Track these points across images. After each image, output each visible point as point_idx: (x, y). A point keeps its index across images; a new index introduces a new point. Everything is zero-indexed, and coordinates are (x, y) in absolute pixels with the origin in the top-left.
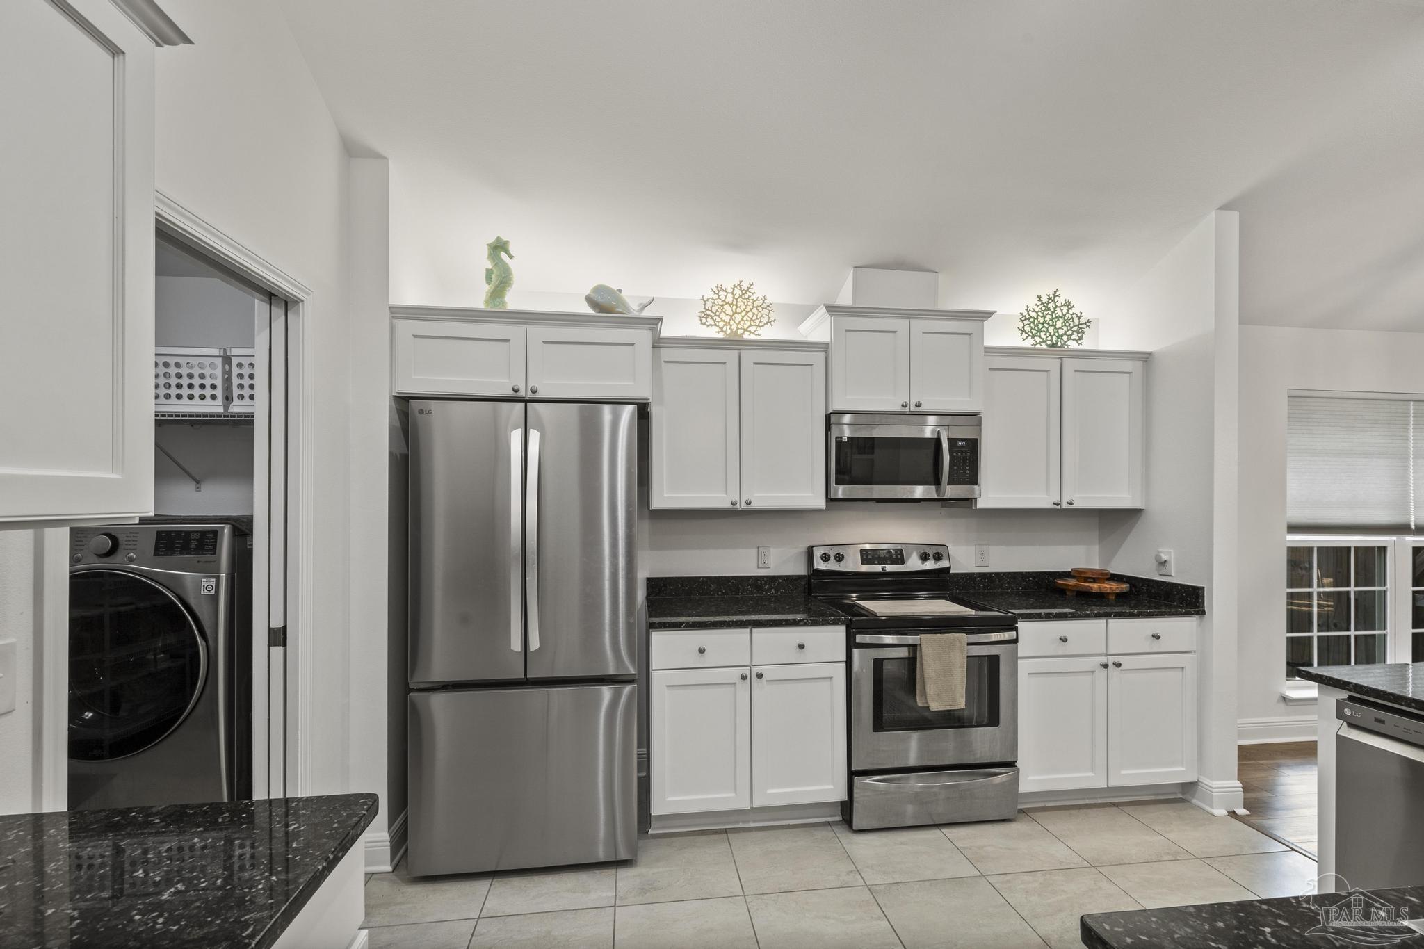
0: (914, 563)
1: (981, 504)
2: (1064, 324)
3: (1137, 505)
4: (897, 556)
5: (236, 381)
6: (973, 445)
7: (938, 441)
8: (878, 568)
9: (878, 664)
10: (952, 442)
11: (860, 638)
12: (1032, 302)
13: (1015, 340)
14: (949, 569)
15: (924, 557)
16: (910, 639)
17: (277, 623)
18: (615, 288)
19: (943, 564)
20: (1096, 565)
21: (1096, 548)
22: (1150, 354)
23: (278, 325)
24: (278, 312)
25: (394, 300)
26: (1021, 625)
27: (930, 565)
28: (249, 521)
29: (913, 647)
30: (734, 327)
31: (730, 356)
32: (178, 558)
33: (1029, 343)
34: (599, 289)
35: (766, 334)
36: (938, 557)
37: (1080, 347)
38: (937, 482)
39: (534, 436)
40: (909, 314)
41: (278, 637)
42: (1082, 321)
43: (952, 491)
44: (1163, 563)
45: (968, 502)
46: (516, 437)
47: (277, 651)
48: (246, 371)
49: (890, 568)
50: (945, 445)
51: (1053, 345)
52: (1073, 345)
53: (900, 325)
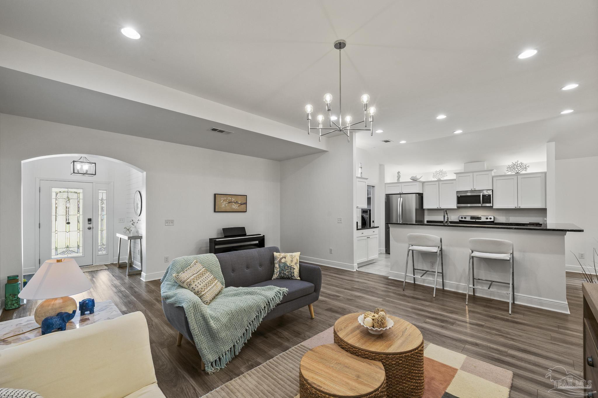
1: (494, 208)
2: (521, 167)
3: (544, 207)
4: (480, 218)
5: (369, 193)
6: (490, 196)
7: (479, 195)
8: (474, 220)
10: (483, 195)
12: (511, 164)
13: (505, 173)
14: (493, 221)
15: (487, 218)
17: (373, 220)
18: (415, 176)
22: (546, 172)
23: (373, 189)
24: (373, 187)
25: (385, 183)
27: (489, 220)
28: (371, 210)
30: (439, 177)
31: (437, 183)
32: (364, 213)
33: (509, 173)
34: (412, 177)
35: (446, 178)
36: (491, 219)
37: (526, 172)
38: (480, 203)
39: (401, 199)
40: (473, 172)
41: (373, 222)
42: (526, 166)
43: (484, 205)
45: (490, 207)
46: (399, 199)
47: (373, 223)
48: (370, 192)
49: (477, 220)
50: (481, 196)
51: (517, 173)
52: (524, 172)
53: (471, 174)
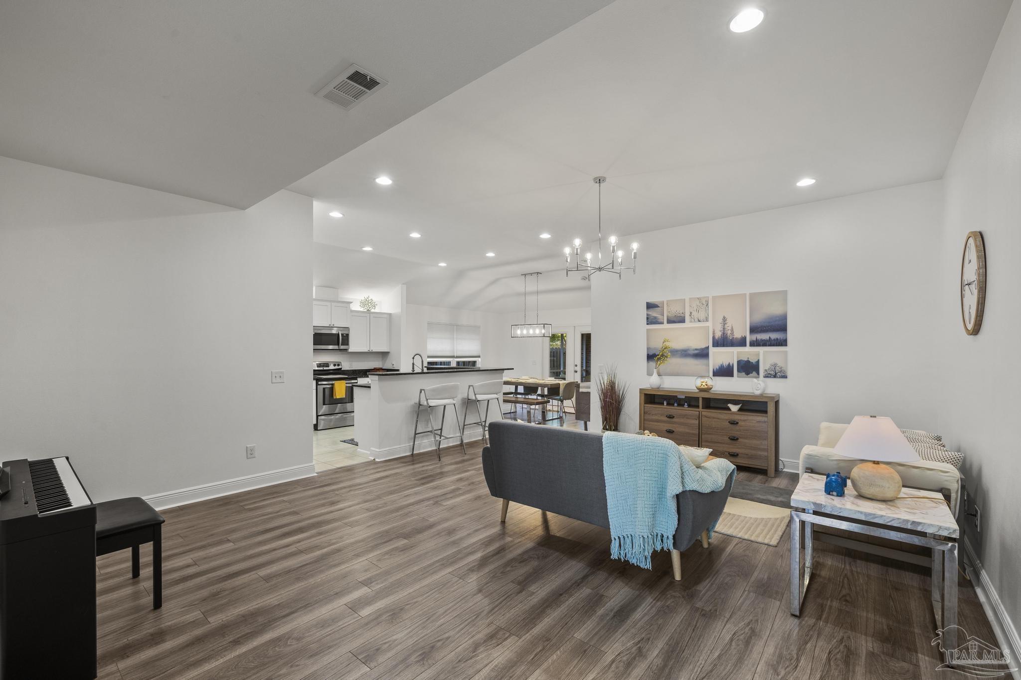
0: (332, 367)
1: (350, 350)
2: (371, 304)
3: (388, 351)
4: (327, 365)
6: (347, 335)
7: (339, 334)
8: (322, 368)
9: (324, 389)
10: (342, 334)
11: (319, 383)
12: (363, 298)
13: (359, 308)
14: (341, 368)
15: (335, 365)
16: (331, 382)
19: (340, 367)
20: (381, 366)
21: (381, 362)
22: (391, 314)
26: (358, 379)
27: (336, 367)
29: (333, 384)
33: (362, 309)
36: (338, 365)
37: (375, 311)
38: (338, 345)
40: (331, 301)
42: (375, 304)
43: (342, 347)
44: (393, 365)
45: (346, 350)
49: (325, 368)
50: (340, 335)
51: (368, 310)
52: (373, 310)
53: (328, 304)
